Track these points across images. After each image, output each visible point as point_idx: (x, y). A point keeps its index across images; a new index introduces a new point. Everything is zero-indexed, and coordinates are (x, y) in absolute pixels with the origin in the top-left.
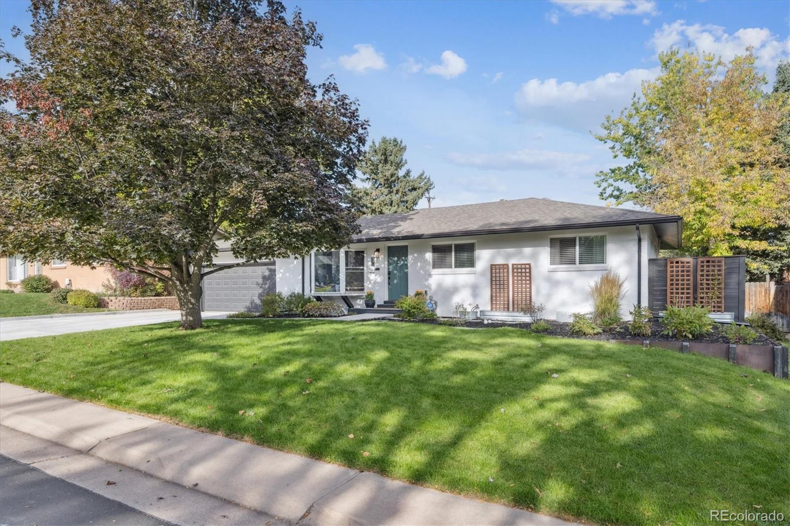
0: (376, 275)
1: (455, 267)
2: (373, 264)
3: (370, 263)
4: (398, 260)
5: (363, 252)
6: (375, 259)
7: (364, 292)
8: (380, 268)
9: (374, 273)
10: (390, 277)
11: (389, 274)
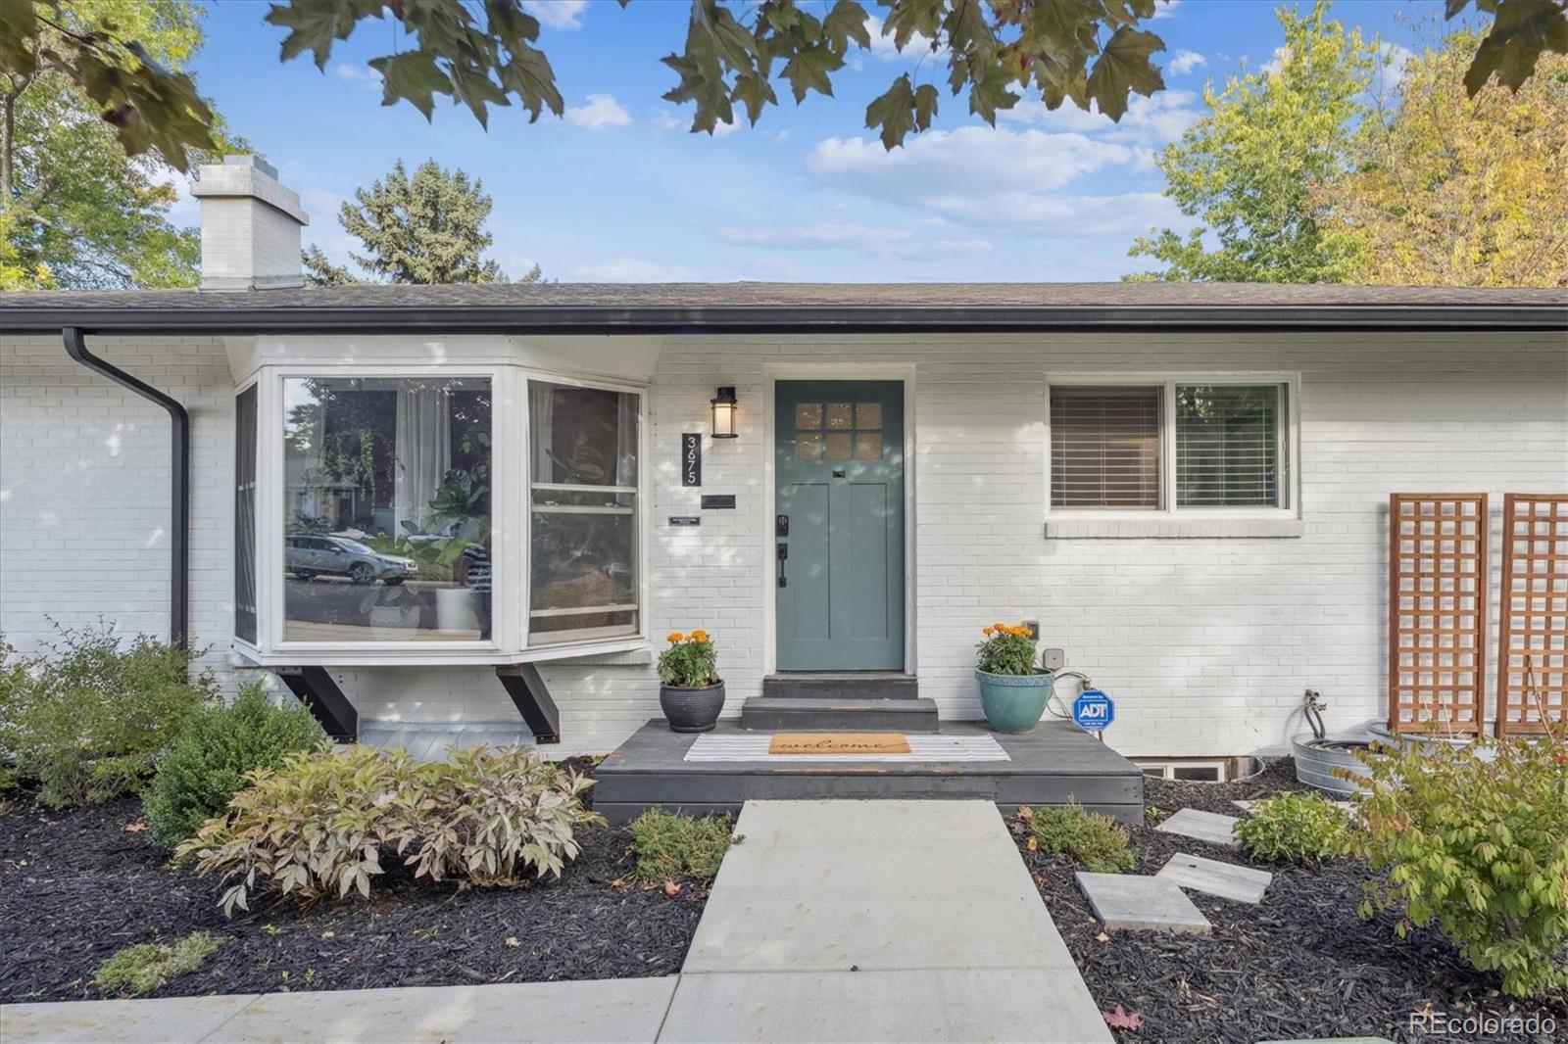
0: (706, 535)
1: (1180, 503)
2: (692, 473)
3: (672, 467)
4: (830, 456)
5: (632, 400)
6: (706, 443)
7: (638, 632)
8: (733, 497)
9: (696, 522)
10: (786, 545)
11: (782, 529)
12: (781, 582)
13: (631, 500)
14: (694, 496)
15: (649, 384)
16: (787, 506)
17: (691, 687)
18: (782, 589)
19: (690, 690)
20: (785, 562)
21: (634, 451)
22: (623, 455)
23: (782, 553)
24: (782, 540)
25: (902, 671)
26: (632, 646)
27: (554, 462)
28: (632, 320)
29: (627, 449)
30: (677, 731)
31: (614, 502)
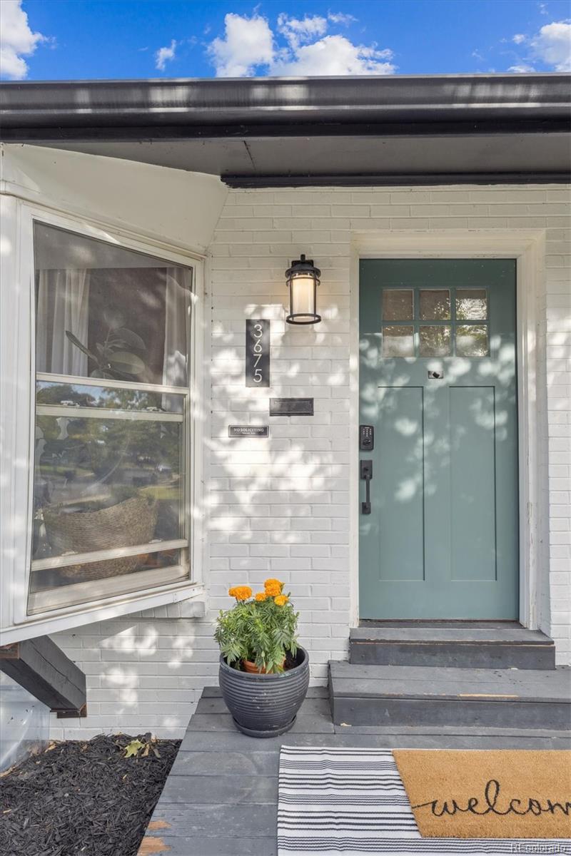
0: (276, 450)
2: (258, 367)
3: (231, 361)
4: (424, 353)
5: (183, 272)
6: (277, 330)
7: (188, 576)
8: (311, 400)
9: (263, 432)
10: (371, 462)
11: (366, 442)
12: (365, 509)
13: (180, 402)
14: (263, 398)
15: (204, 257)
16: (372, 412)
17: (266, 675)
18: (366, 517)
19: (267, 680)
20: (371, 482)
21: (186, 349)
22: (171, 354)
23: (366, 471)
24: (367, 456)
25: (516, 622)
26: (181, 595)
27: (89, 357)
28: (187, 104)
29: (175, 344)
30: (244, 733)
31: (159, 406)
